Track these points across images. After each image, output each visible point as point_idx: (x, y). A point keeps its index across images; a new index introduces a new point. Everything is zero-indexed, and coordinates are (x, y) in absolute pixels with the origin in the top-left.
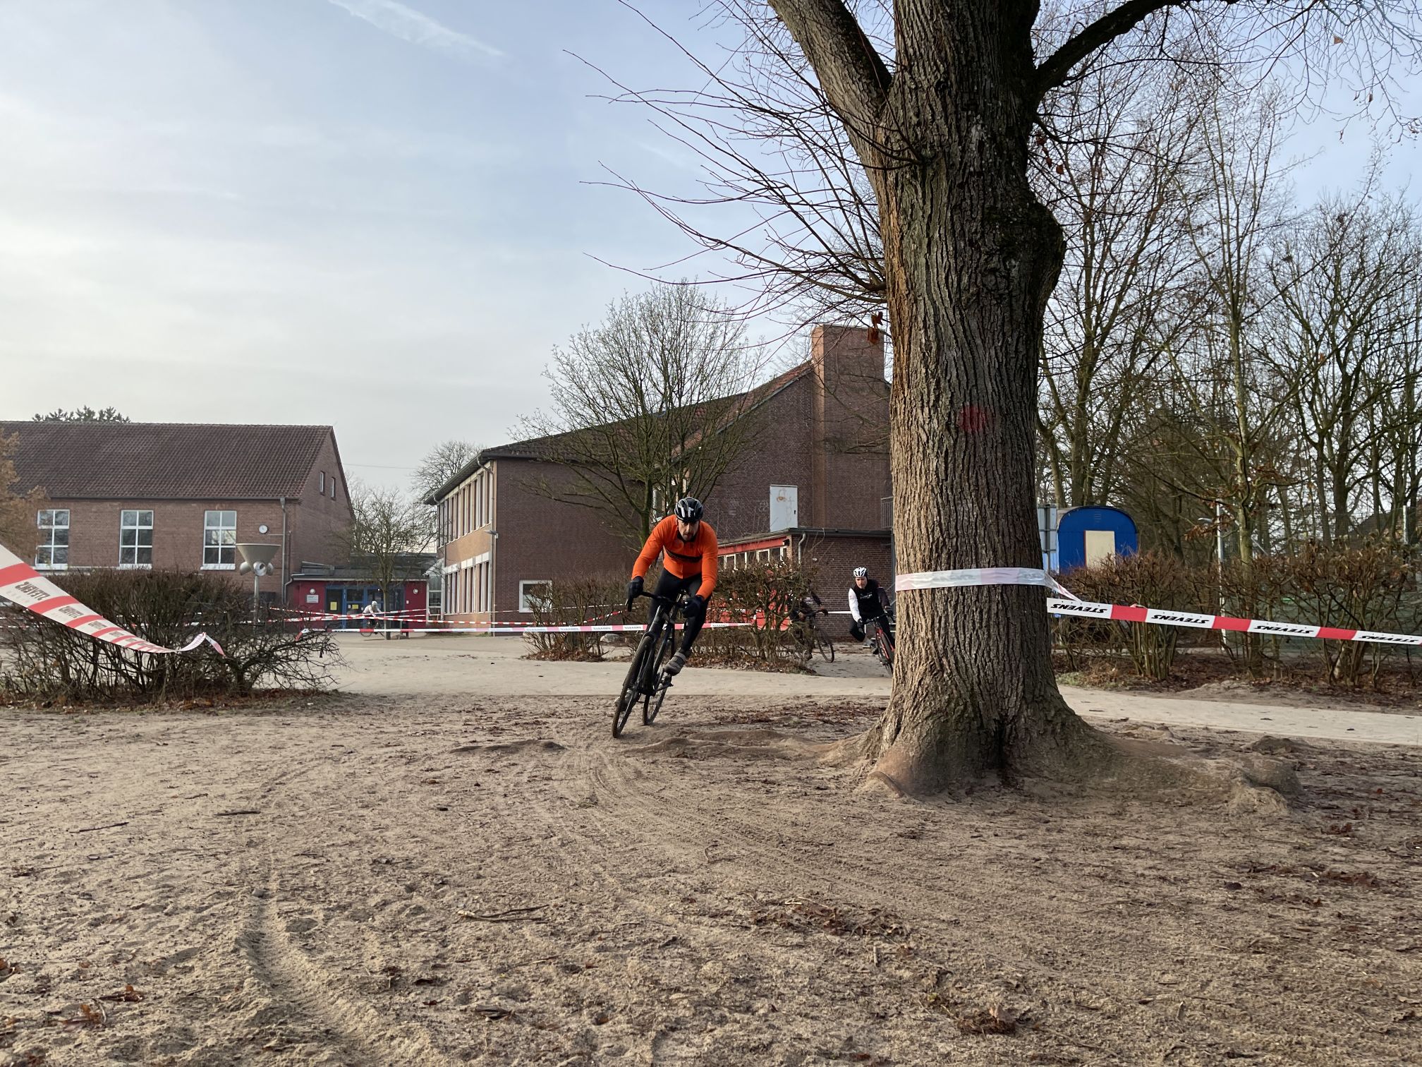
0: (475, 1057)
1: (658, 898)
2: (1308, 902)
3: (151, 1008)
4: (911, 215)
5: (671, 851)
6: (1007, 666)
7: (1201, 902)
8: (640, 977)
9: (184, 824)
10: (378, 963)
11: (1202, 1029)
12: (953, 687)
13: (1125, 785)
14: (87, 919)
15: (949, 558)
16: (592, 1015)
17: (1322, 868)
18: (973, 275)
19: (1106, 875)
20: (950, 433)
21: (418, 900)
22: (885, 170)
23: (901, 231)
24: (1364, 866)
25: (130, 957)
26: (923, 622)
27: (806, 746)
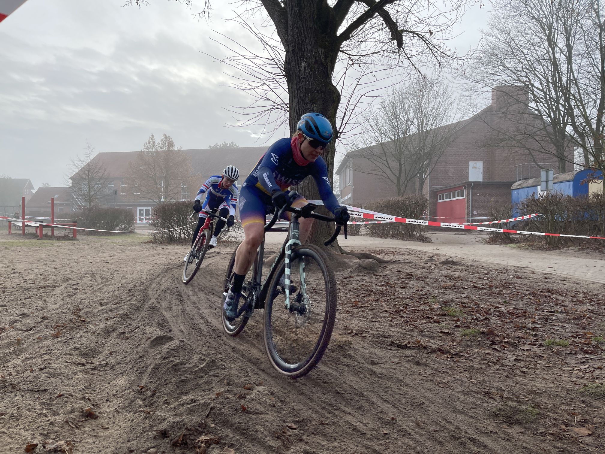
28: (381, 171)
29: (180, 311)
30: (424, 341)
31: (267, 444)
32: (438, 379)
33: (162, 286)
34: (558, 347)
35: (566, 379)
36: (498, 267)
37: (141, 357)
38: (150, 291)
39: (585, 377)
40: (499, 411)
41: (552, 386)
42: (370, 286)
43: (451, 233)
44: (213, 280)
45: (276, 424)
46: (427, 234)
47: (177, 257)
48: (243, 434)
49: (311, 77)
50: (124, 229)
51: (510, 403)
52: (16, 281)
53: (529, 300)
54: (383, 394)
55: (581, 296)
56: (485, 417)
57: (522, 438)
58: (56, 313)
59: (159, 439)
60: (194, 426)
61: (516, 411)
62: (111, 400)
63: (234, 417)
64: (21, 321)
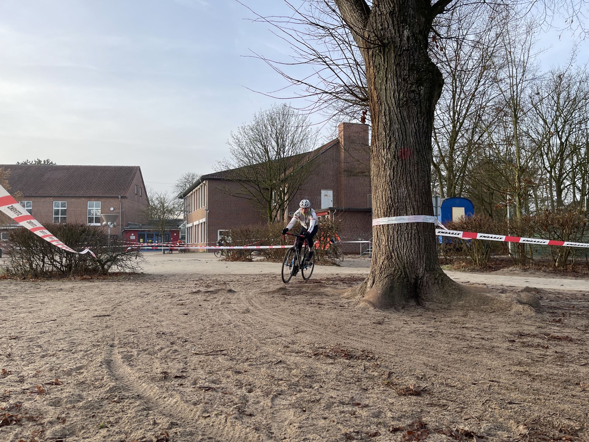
0: (198, 405)
1: (274, 346)
2: (543, 347)
3: (66, 387)
4: (379, 68)
5: (279, 329)
6: (419, 256)
7: (499, 347)
8: (266, 375)
9: (80, 320)
10: (159, 370)
11: (498, 394)
12: (396, 265)
13: (468, 305)
14: (39, 355)
15: (395, 211)
16: (247, 389)
17: (549, 335)
18: (405, 93)
19: (459, 337)
20: (395, 159)
21: (175, 347)
22: (368, 49)
23: (375, 75)
24: (566, 334)
25: (57, 369)
26: (384, 238)
27: (335, 291)
28: (251, 195)
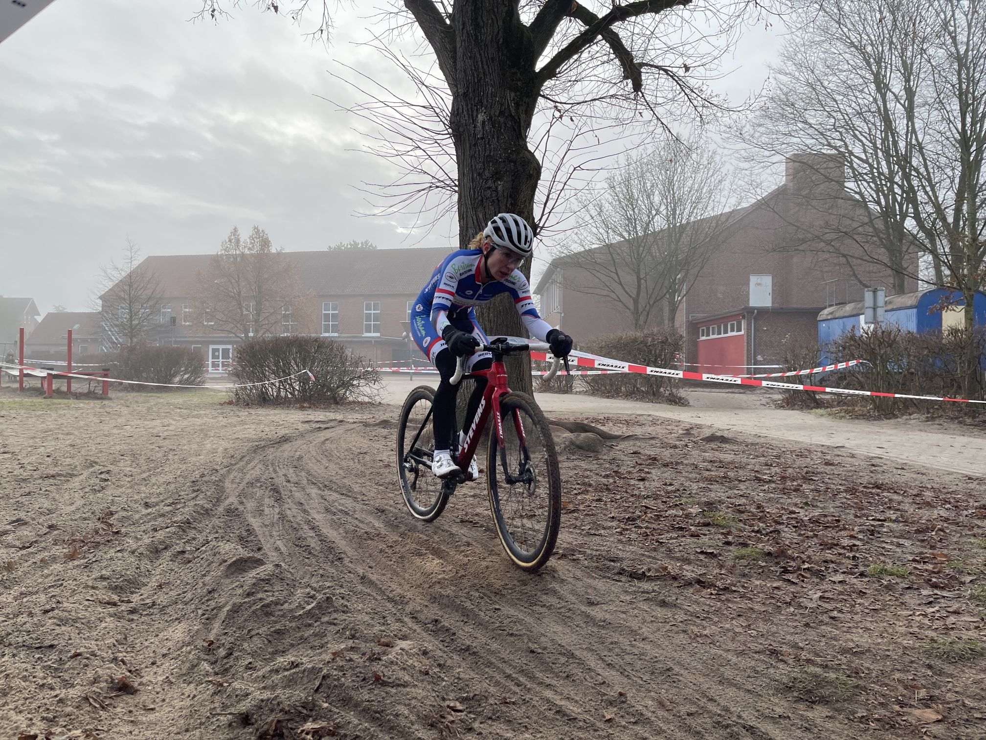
28: (607, 289)
29: (277, 517)
30: (673, 567)
31: (414, 736)
32: (696, 629)
33: (248, 476)
34: (890, 578)
35: (903, 630)
36: (796, 447)
37: (210, 592)
38: (227, 484)
39: (933, 627)
40: (793, 682)
41: (880, 640)
42: (587, 477)
43: (721, 390)
44: (332, 466)
45: (428, 703)
46: (682, 393)
47: (273, 428)
48: (373, 719)
49: (493, 138)
50: (187, 381)
51: (812, 669)
52: (7, 466)
53: (845, 500)
54: (606, 653)
55: (928, 495)
56: (771, 692)
57: (829, 725)
58: (72, 520)
59: (237, 727)
60: (295, 707)
61: (821, 682)
62: (159, 663)
63: (361, 691)
64: (14, 532)
